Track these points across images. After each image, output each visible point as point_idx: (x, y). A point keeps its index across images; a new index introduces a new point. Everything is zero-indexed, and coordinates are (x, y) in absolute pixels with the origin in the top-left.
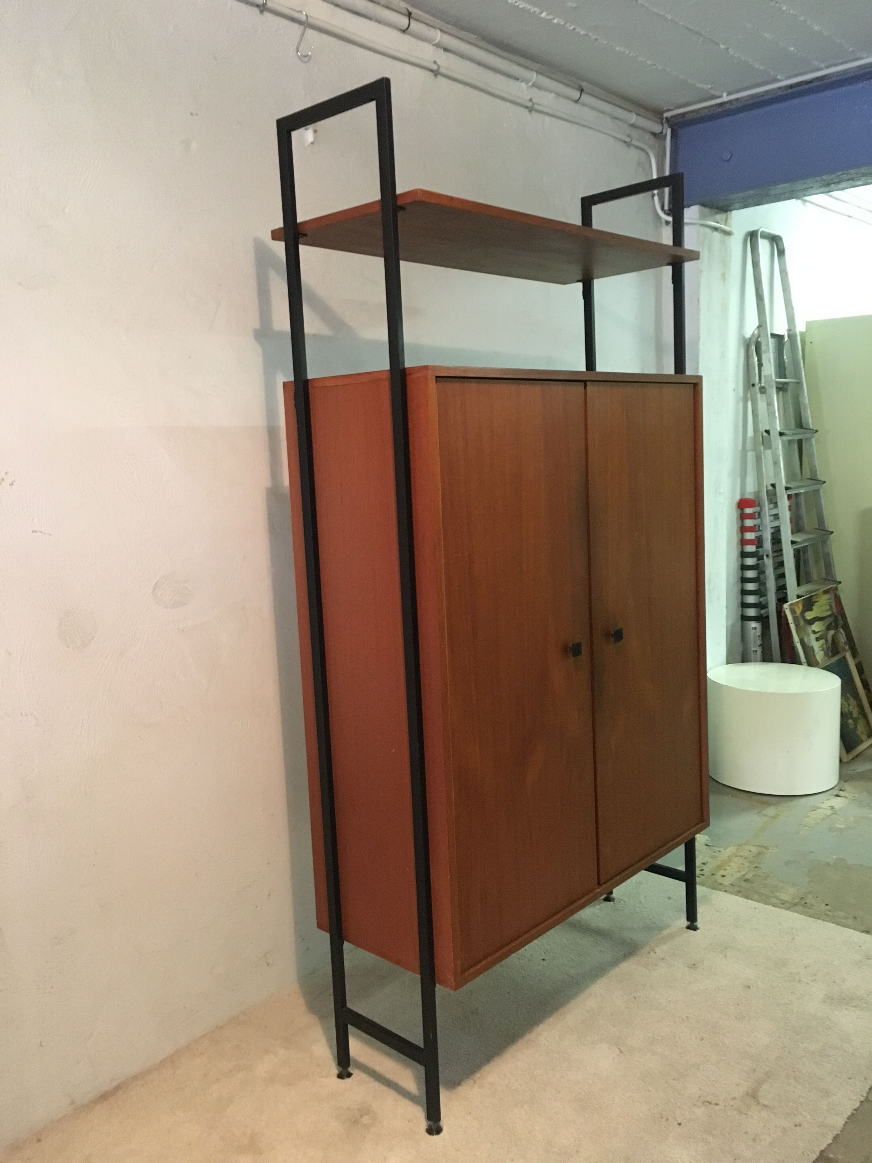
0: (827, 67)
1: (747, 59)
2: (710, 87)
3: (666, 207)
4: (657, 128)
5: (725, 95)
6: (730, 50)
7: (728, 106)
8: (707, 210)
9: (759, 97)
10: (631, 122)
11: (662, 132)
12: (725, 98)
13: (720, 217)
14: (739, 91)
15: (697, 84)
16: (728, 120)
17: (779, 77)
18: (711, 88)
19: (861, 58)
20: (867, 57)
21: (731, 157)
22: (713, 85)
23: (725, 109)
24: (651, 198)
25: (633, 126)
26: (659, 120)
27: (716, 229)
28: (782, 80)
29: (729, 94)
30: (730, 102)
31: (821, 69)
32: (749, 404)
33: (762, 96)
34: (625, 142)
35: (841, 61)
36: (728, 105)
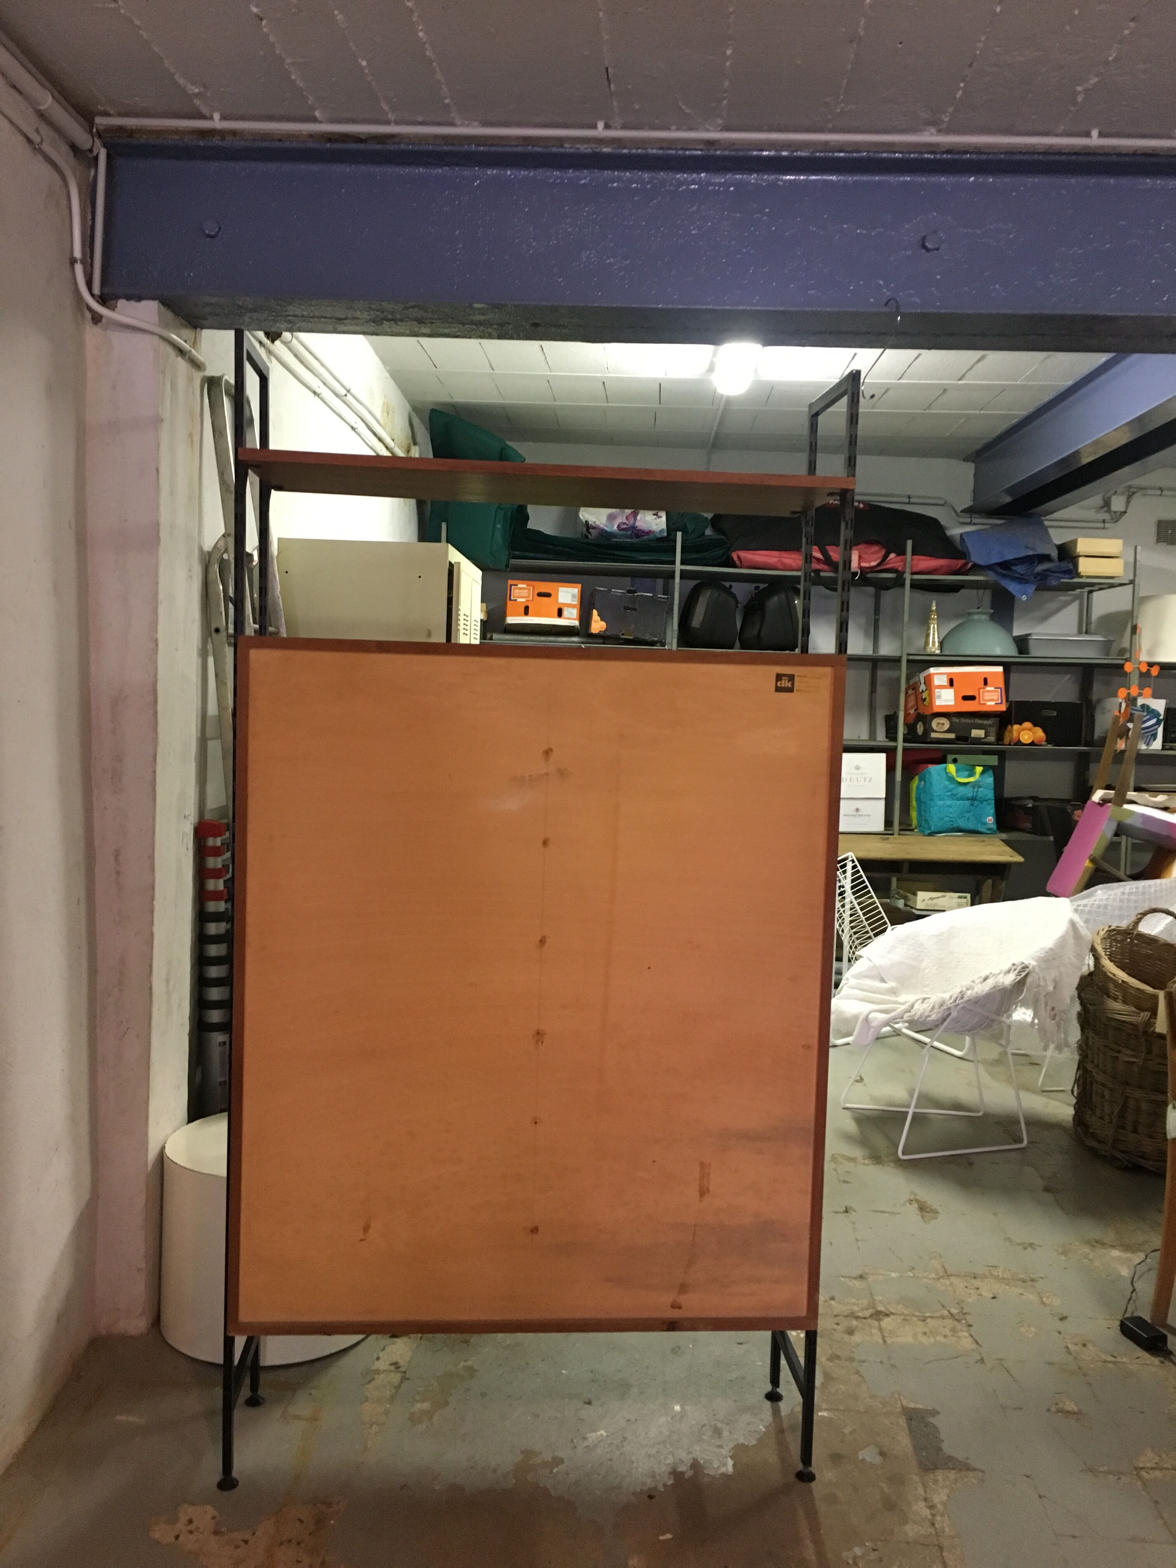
0: (397, 123)
1: (283, 56)
2: (197, 91)
3: (97, 290)
4: (83, 139)
5: (216, 116)
6: (264, 22)
7: (216, 141)
8: (169, 315)
9: (273, 140)
10: (42, 108)
11: (91, 150)
12: (217, 123)
13: (188, 333)
14: (243, 118)
15: (177, 77)
16: (213, 166)
17: (317, 114)
18: (197, 95)
19: (452, 124)
20: (461, 125)
21: (219, 231)
22: (202, 90)
23: (210, 144)
24: (68, 265)
25: (42, 116)
26: (88, 128)
27: (181, 352)
28: (321, 122)
29: (224, 118)
30: (222, 134)
31: (387, 122)
32: (211, 660)
33: (280, 140)
34: (29, 140)
35: (420, 119)
36: (218, 137)
